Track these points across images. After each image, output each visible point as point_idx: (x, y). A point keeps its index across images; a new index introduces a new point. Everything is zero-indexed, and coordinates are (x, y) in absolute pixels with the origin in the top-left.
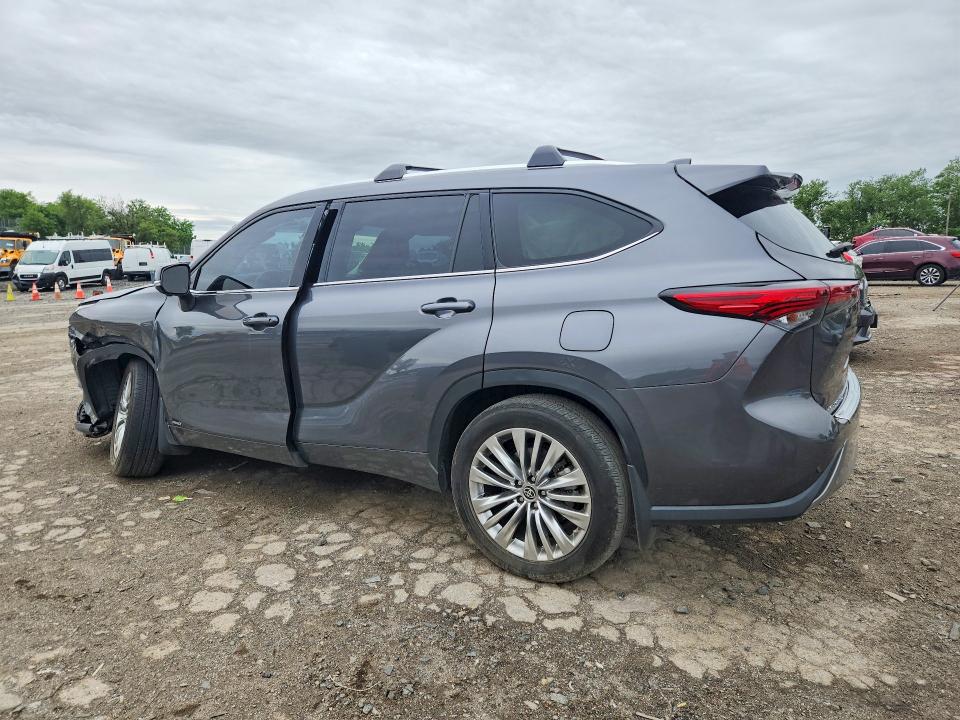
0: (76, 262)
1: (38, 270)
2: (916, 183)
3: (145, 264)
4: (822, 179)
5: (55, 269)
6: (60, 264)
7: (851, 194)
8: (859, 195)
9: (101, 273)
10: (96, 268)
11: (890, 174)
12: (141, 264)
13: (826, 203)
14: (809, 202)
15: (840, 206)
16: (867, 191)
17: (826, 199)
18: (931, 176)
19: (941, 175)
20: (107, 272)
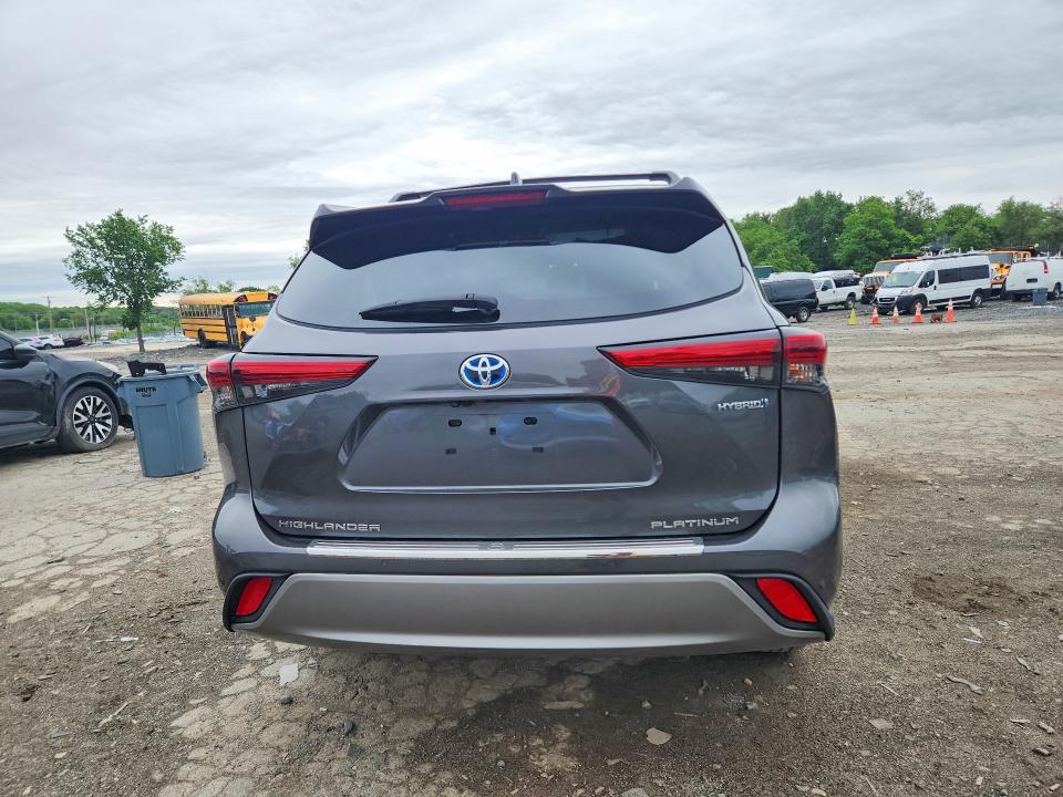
0: (940, 282)
1: (896, 293)
3: (1035, 280)
5: (915, 291)
6: (920, 286)
9: (971, 294)
10: (966, 288)
12: (1029, 281)
20: (979, 292)
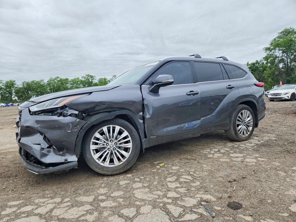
2: (42, 83)
4: (13, 80)
7: (24, 85)
8: (25, 86)
11: (34, 80)
13: (16, 87)
14: (11, 87)
15: (21, 88)
16: (28, 84)
17: (16, 86)
18: (46, 81)
19: (48, 81)
